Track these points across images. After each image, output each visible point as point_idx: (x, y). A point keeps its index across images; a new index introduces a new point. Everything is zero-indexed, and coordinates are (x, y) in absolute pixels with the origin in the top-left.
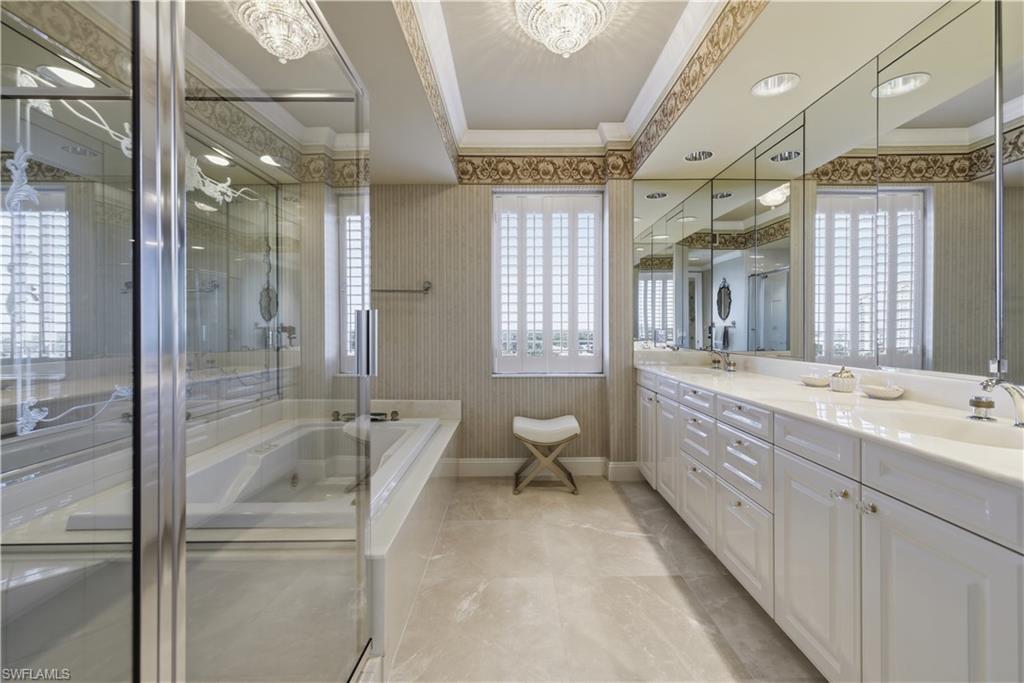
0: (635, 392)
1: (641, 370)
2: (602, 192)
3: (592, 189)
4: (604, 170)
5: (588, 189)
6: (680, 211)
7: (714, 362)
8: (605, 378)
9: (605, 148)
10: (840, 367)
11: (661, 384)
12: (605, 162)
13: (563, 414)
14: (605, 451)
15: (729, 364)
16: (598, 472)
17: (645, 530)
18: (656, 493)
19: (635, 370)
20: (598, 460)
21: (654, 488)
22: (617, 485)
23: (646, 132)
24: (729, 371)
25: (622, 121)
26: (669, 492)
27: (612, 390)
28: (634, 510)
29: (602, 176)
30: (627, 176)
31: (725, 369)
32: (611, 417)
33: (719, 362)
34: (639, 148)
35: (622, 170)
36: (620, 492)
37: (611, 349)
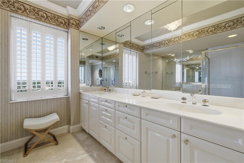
0: (80, 101)
1: (82, 93)
2: (68, 32)
3: (64, 30)
4: (68, 24)
5: (62, 29)
6: (91, 46)
7: (105, 89)
8: (69, 97)
9: (69, 16)
10: (143, 90)
11: (91, 98)
12: (69, 21)
13: (51, 113)
14: (69, 123)
15: (110, 90)
16: (66, 131)
17: (88, 152)
18: (89, 134)
19: (80, 93)
20: (66, 127)
21: (88, 132)
22: (74, 135)
23: (85, 14)
24: (110, 92)
25: (76, 9)
26: (94, 134)
27: (72, 101)
28: (82, 143)
29: (68, 26)
30: (77, 28)
31: (108, 91)
32: (71, 110)
33: (106, 89)
34: (82, 20)
35: (75, 26)
36: (76, 137)
37: (71, 87)
